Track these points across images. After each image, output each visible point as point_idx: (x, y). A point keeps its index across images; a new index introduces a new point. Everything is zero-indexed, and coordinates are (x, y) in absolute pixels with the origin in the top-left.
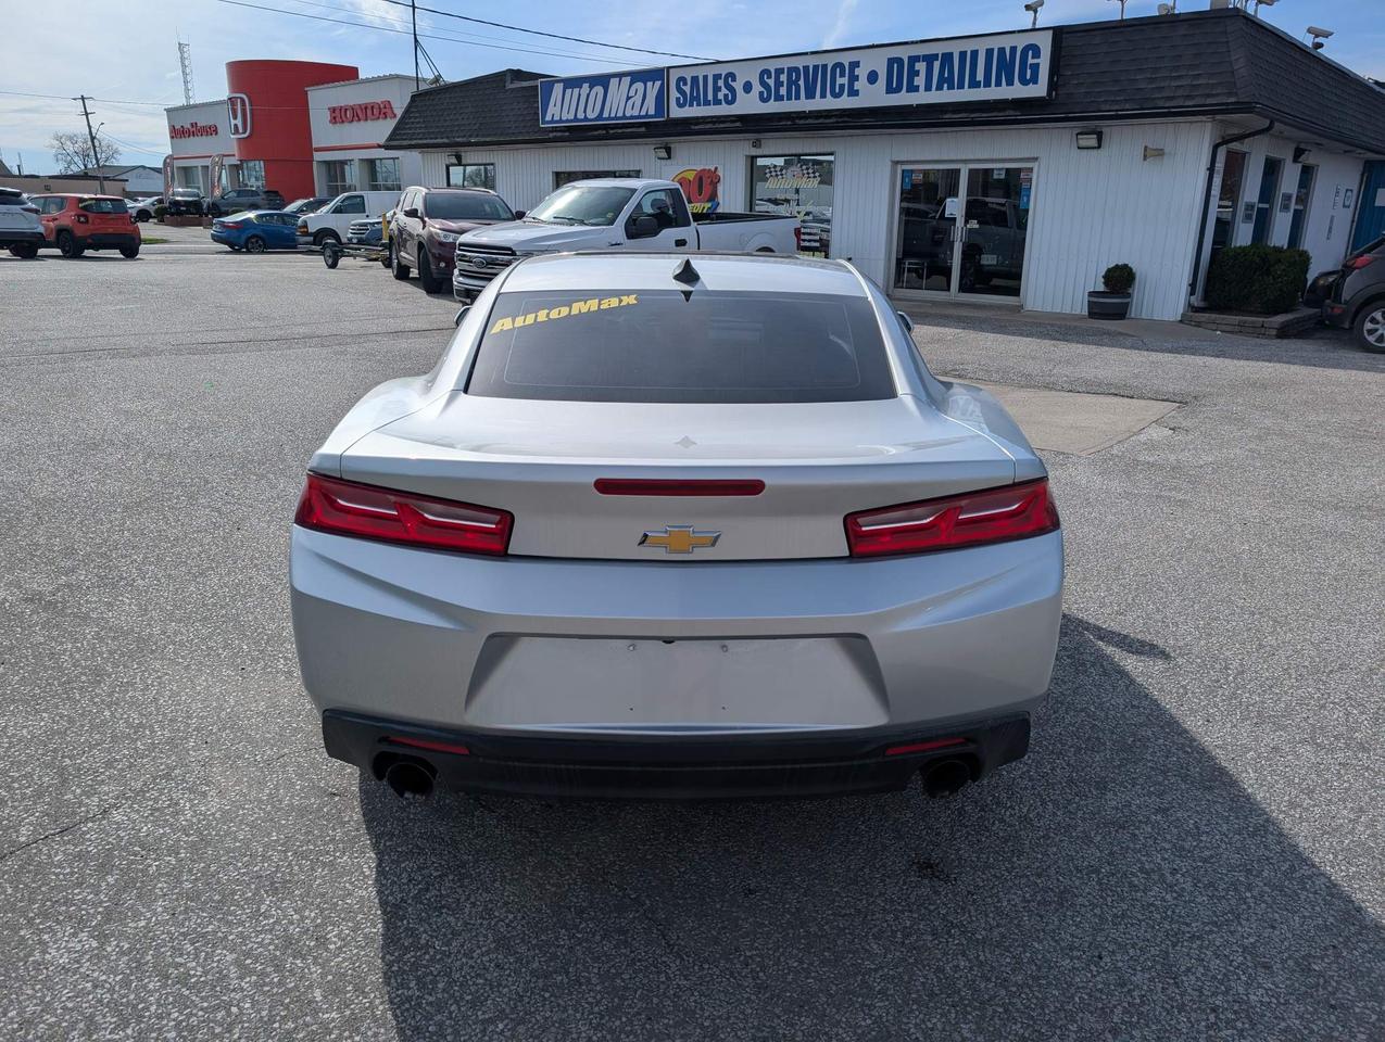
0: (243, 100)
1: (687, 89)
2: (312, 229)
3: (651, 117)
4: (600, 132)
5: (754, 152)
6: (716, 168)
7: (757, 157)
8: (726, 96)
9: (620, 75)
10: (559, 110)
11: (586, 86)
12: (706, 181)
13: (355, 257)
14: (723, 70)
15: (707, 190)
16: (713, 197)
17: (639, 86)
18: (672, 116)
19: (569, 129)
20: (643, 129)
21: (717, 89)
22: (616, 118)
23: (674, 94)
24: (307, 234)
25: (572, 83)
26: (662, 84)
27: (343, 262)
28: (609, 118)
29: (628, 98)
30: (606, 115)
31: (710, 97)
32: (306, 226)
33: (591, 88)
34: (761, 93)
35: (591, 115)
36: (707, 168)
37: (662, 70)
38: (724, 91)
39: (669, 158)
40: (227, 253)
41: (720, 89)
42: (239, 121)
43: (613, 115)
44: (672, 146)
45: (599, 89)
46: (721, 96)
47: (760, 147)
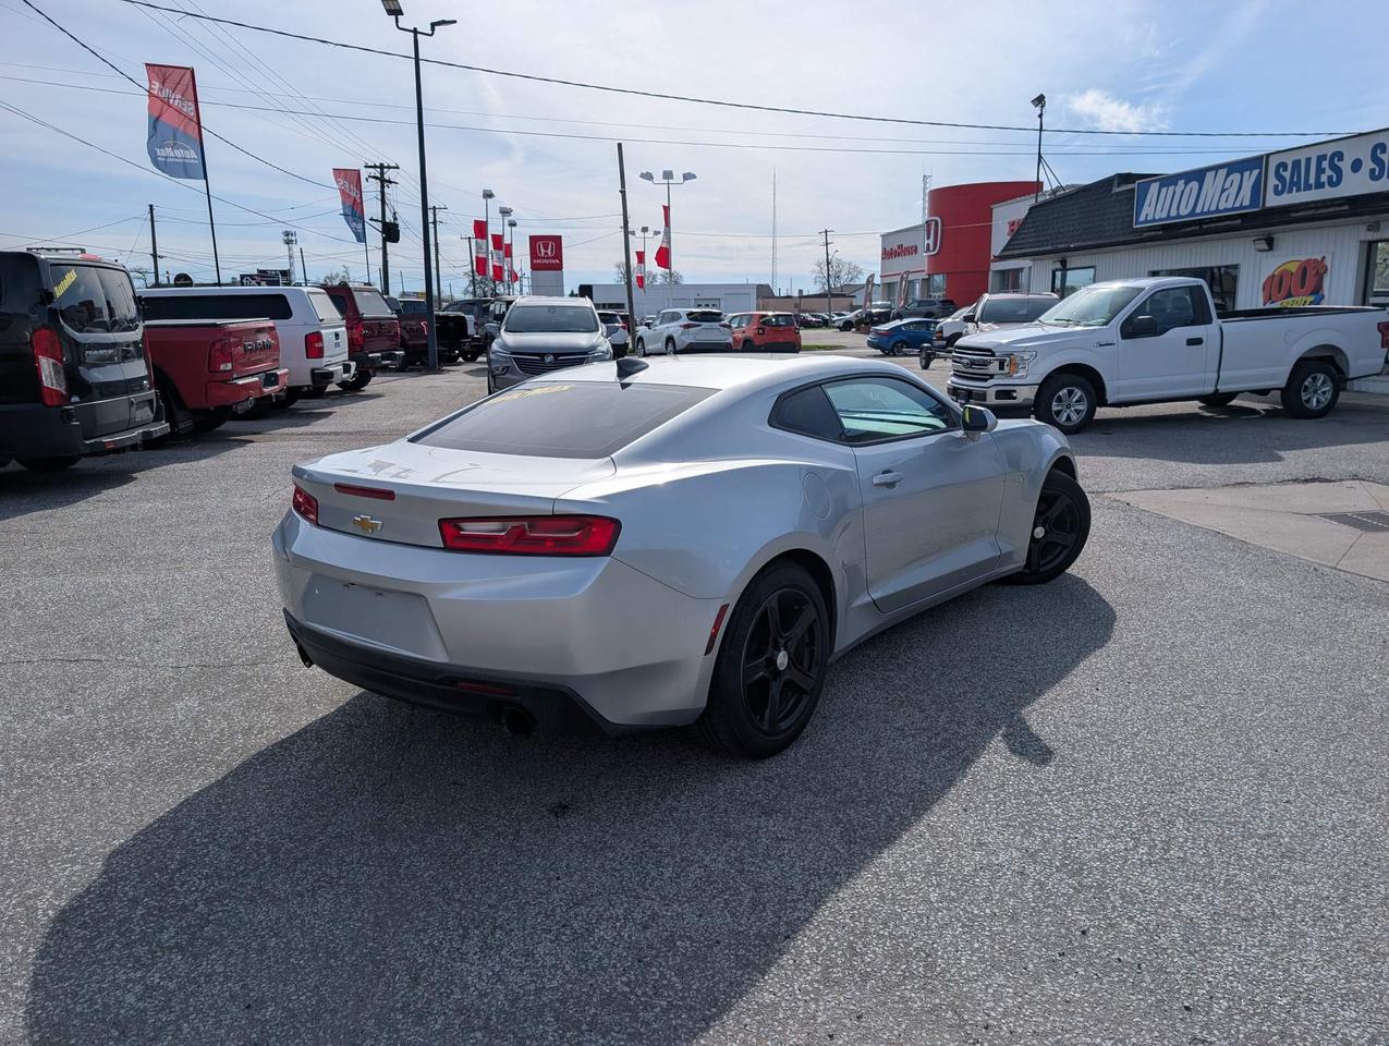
0: (936, 222)
1: (1287, 175)
2: (946, 334)
3: (1246, 207)
4: (1194, 228)
5: (1371, 236)
6: (1324, 258)
7: (1377, 242)
8: (1330, 178)
9: (1216, 168)
10: (1154, 209)
11: (1181, 183)
12: (1310, 272)
13: (945, 358)
14: (1329, 150)
15: (1310, 282)
16: (1317, 290)
17: (1236, 177)
18: (1267, 205)
19: (1164, 227)
20: (1238, 222)
21: (1320, 171)
22: (1208, 212)
23: (1272, 181)
24: (941, 338)
25: (1168, 181)
26: (1260, 174)
27: (934, 364)
28: (1202, 213)
29: (1223, 191)
30: (1198, 210)
31: (1312, 180)
32: (941, 332)
33: (1186, 184)
34: (1372, 171)
35: (1183, 212)
36: (1313, 258)
37: (1261, 158)
38: (1329, 172)
39: (1271, 249)
40: (876, 356)
41: (1323, 171)
42: (931, 242)
43: (1206, 210)
44: (1275, 236)
45: (1194, 185)
46: (1324, 178)
47: (1378, 230)
